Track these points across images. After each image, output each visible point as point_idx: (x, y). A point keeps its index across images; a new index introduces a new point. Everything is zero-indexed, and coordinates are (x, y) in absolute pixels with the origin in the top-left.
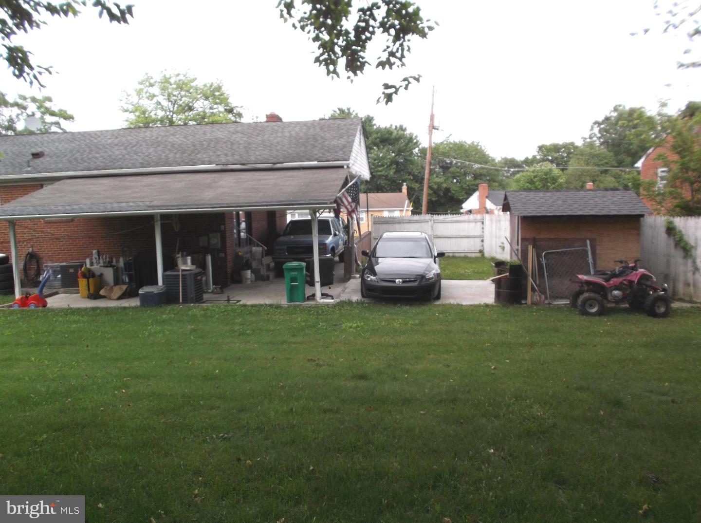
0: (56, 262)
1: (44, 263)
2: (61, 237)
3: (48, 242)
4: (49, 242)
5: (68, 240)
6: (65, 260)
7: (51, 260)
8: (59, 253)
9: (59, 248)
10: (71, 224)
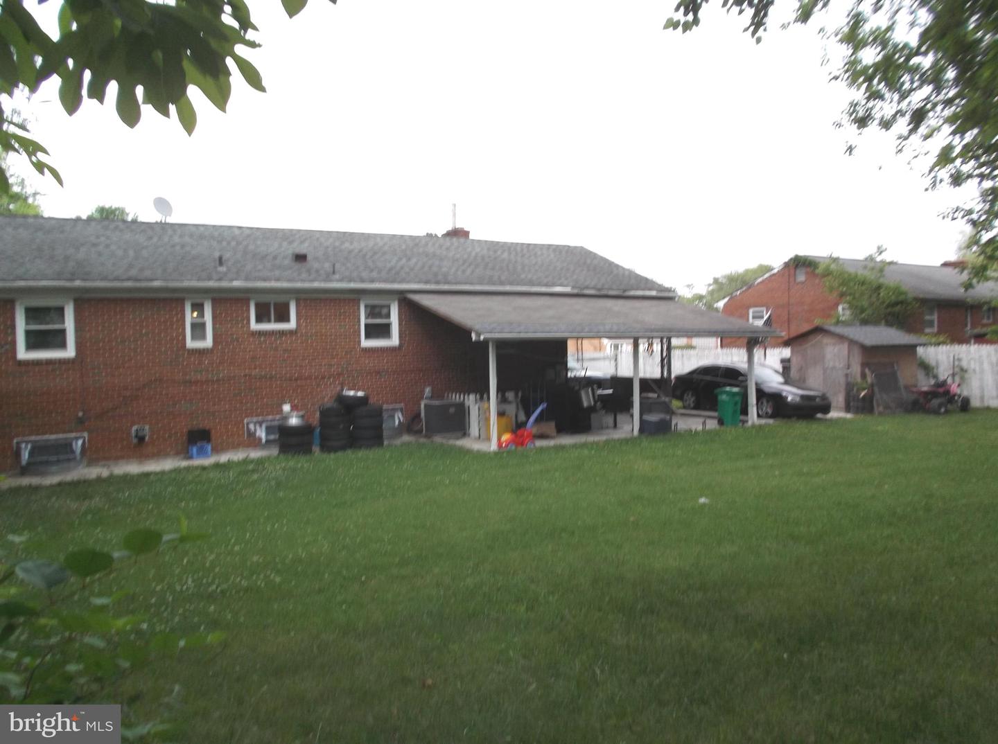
2: (382, 371)
3: (364, 378)
4: (366, 378)
5: (392, 374)
8: (379, 392)
9: (379, 386)
10: (397, 353)
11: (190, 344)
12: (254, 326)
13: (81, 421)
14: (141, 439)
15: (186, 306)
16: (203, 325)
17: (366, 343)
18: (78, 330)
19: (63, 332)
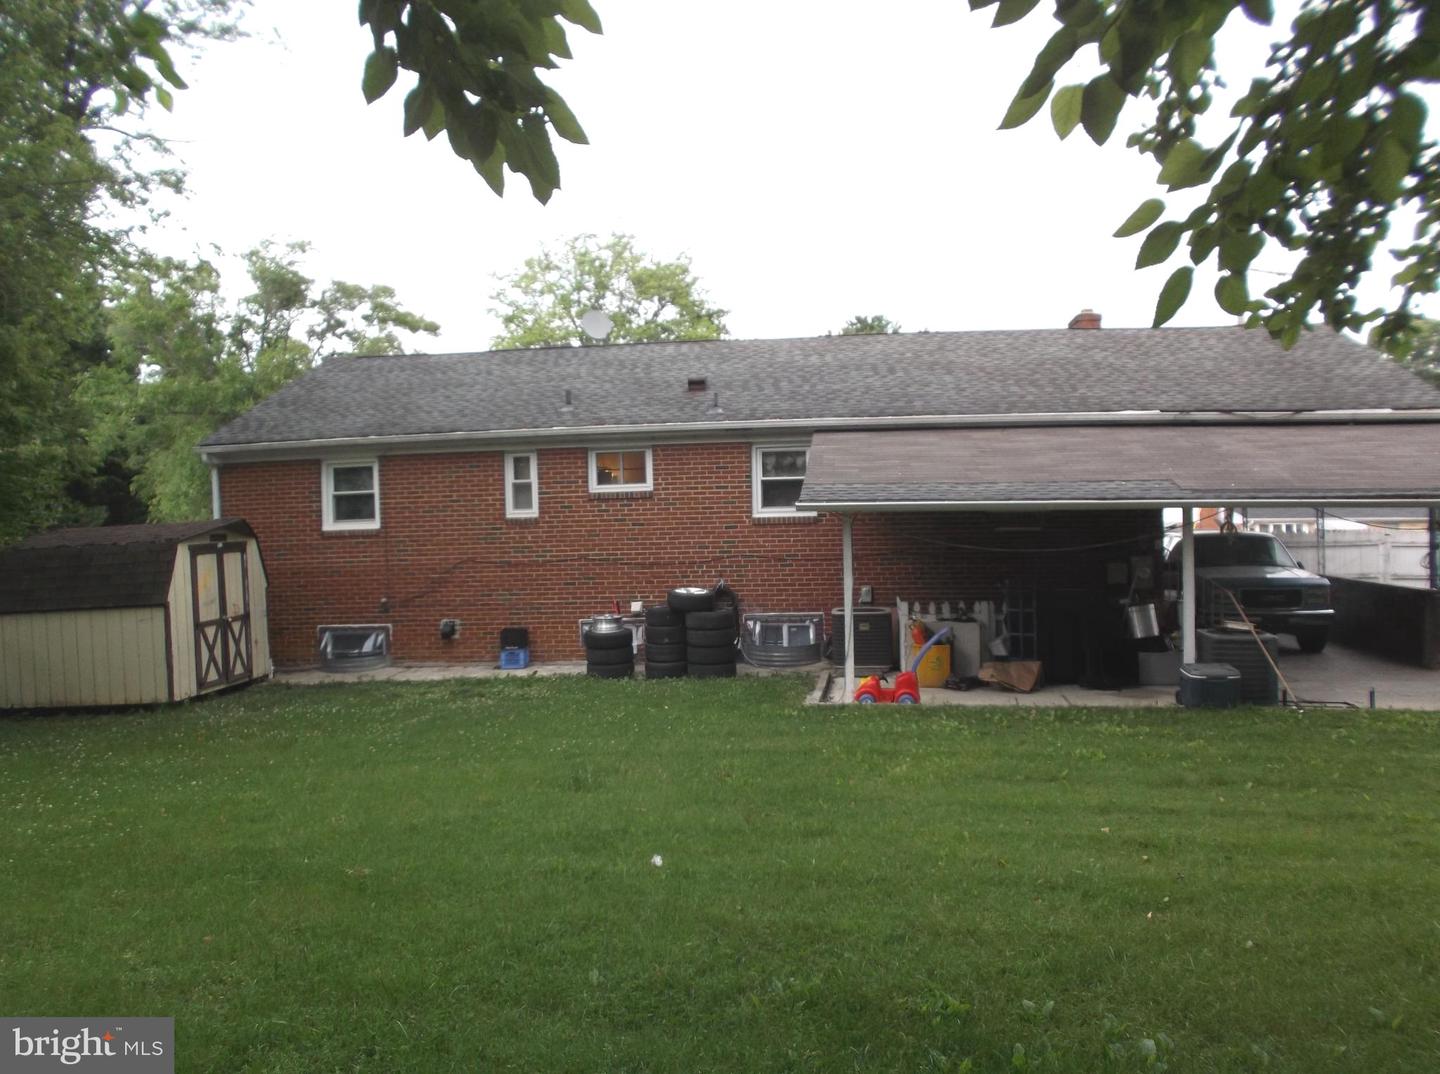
0: (773, 610)
1: (745, 611)
2: (787, 556)
3: (756, 566)
4: (760, 566)
5: (803, 562)
6: (793, 605)
7: (760, 606)
8: (781, 590)
9: (782, 580)
10: (813, 528)
11: (511, 513)
12: (595, 488)
13: (385, 608)
14: (448, 635)
15: (506, 461)
16: (528, 487)
17: (760, 512)
18: (383, 496)
19: (371, 496)
